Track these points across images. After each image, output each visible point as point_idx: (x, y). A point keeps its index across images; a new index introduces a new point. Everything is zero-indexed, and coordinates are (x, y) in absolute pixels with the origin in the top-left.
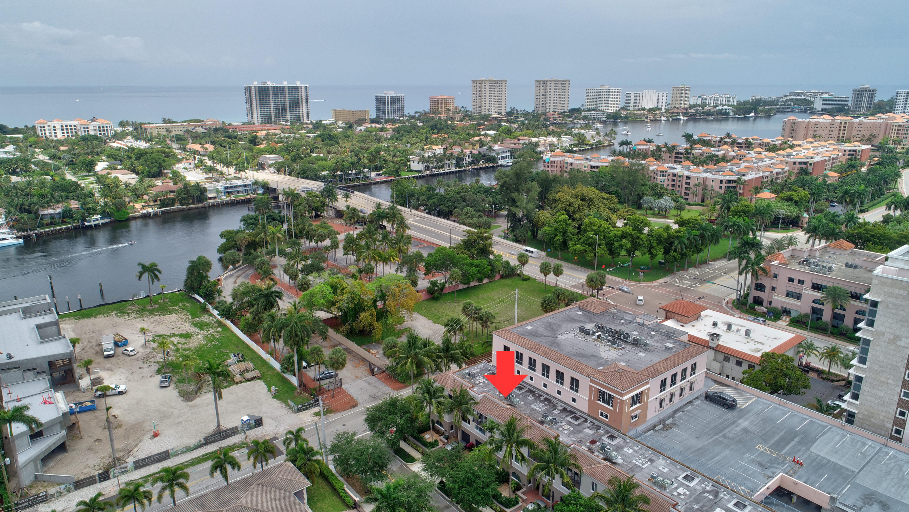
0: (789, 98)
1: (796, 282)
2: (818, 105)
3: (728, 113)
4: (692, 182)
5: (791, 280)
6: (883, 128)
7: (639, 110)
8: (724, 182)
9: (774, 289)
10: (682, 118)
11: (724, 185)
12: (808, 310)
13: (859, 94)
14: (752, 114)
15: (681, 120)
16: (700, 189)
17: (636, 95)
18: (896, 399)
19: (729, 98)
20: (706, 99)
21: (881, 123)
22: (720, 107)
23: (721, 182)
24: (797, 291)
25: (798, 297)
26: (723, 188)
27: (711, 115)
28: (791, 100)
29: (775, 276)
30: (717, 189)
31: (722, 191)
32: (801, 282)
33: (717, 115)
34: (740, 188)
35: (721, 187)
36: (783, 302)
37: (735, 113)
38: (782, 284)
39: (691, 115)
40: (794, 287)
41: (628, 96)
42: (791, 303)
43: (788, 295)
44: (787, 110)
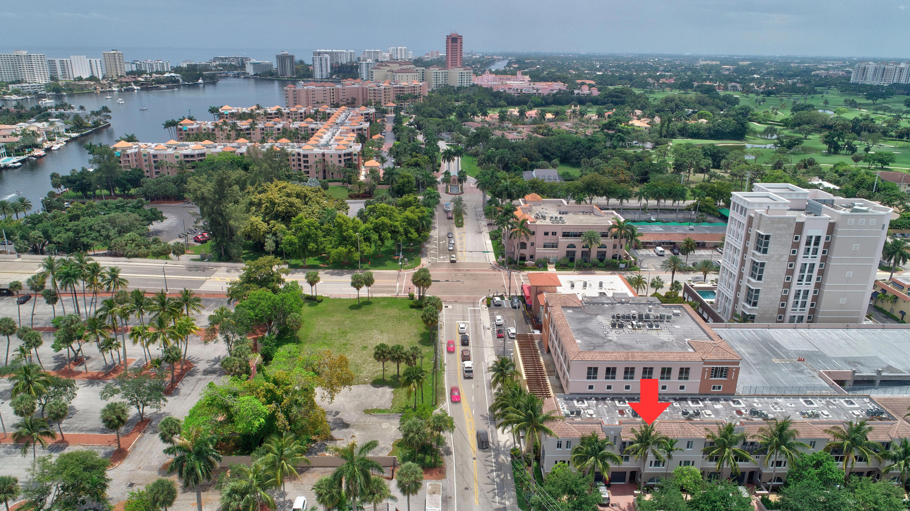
0: (218, 63)
1: (550, 234)
2: (250, 70)
3: (178, 81)
4: (311, 161)
5: (546, 234)
6: (361, 92)
7: (75, 80)
8: (342, 156)
9: (532, 244)
10: (135, 88)
11: (343, 158)
12: (565, 254)
13: (282, 59)
14: (200, 81)
15: (134, 90)
16: (320, 167)
17: (62, 62)
18: (780, 296)
19: (163, 64)
20: (140, 65)
21: (357, 88)
22: (167, 75)
23: (340, 156)
24: (553, 242)
25: (554, 246)
26: (343, 161)
27: (163, 83)
28: (220, 65)
29: (533, 233)
30: (337, 164)
31: (343, 164)
32: (554, 234)
33: (168, 82)
34: (355, 160)
35: (340, 161)
36: (544, 253)
37: (184, 80)
38: (539, 239)
39: (142, 84)
40: (550, 239)
41: (52, 64)
42: (550, 253)
43: (545, 246)
44: (223, 75)
